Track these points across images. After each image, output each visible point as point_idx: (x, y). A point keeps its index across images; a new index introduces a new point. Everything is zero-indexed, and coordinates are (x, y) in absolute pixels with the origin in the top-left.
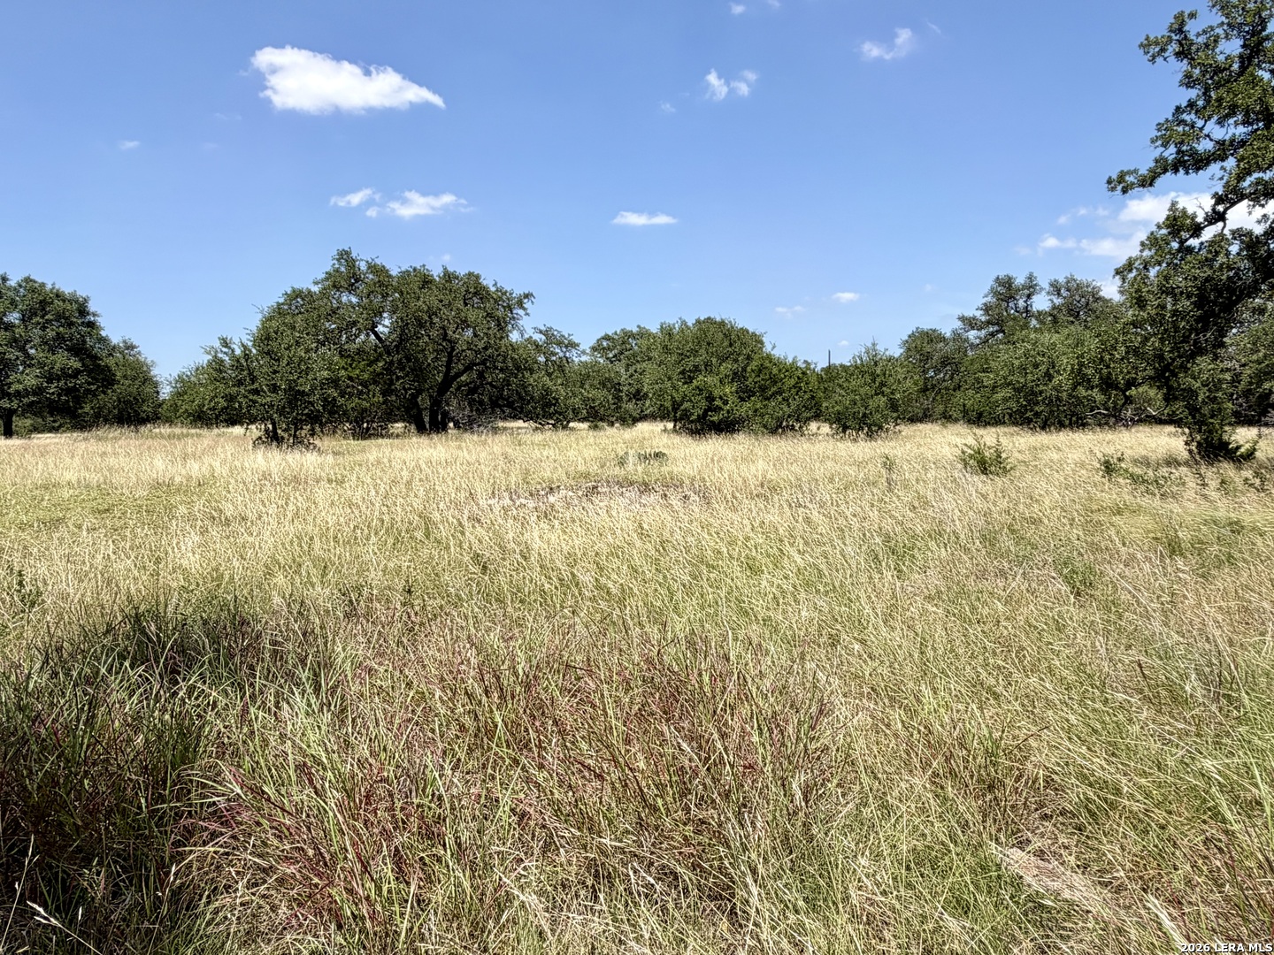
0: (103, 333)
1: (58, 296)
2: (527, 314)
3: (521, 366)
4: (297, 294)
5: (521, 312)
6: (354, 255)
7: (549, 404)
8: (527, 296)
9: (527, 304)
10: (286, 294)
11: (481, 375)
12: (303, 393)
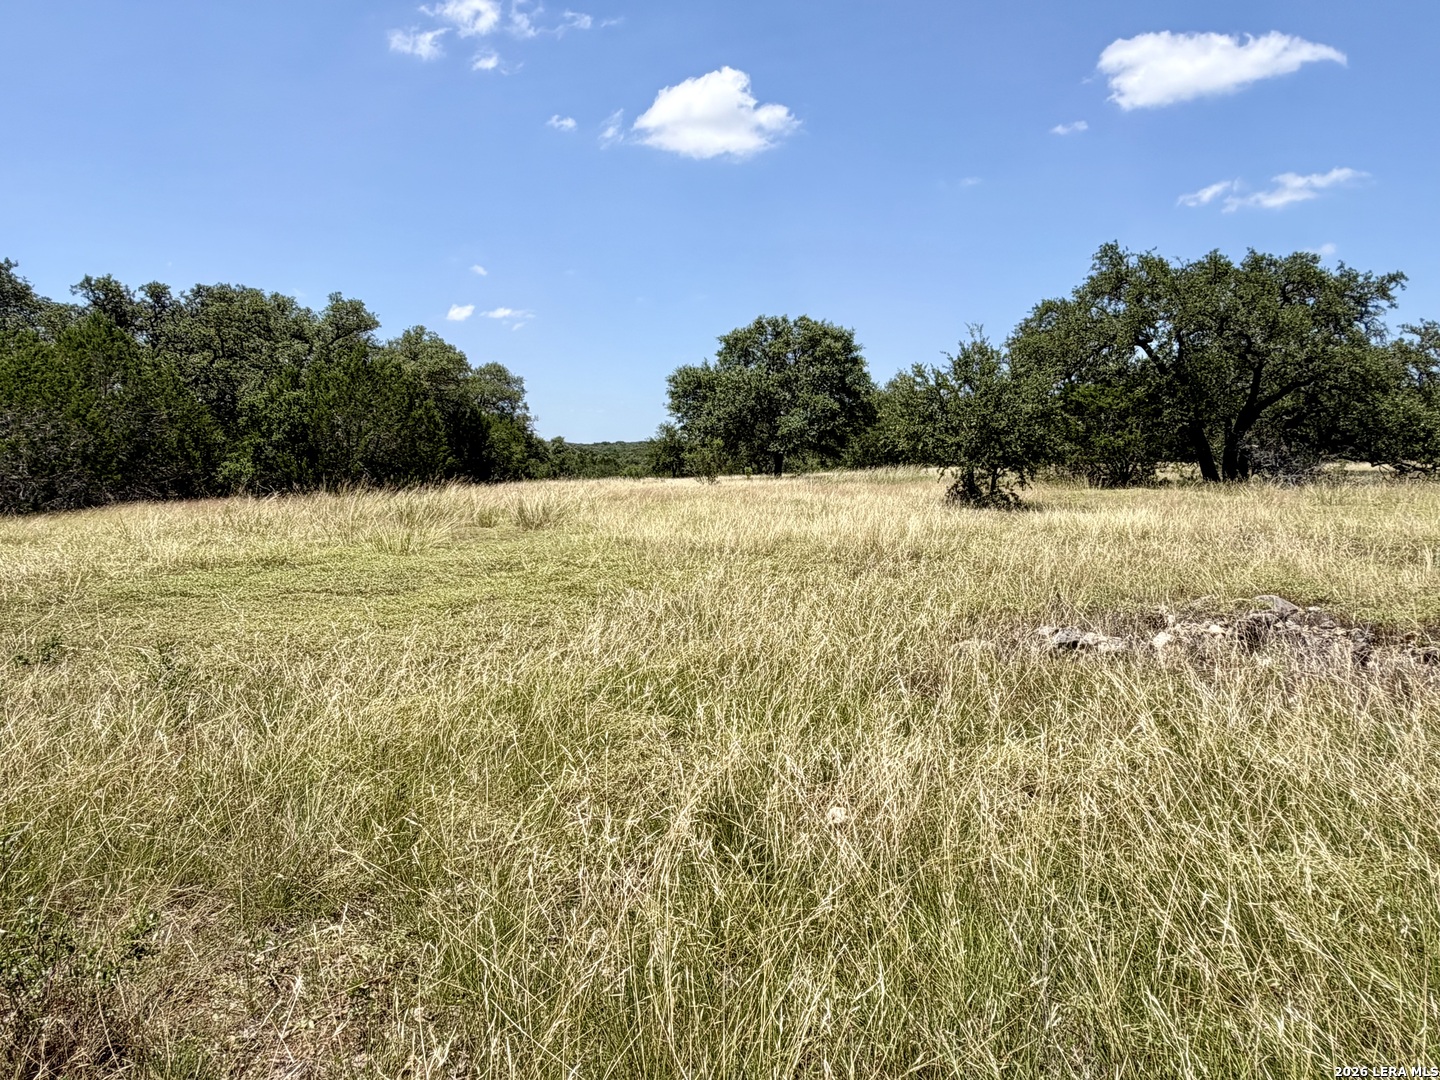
0: (865, 370)
1: (825, 333)
2: (1393, 305)
3: (1369, 384)
4: (1048, 308)
5: (1384, 303)
6: (1120, 250)
7: (1413, 439)
8: (1393, 278)
9: (1395, 291)
10: (1037, 307)
11: (1312, 398)
12: (998, 432)
